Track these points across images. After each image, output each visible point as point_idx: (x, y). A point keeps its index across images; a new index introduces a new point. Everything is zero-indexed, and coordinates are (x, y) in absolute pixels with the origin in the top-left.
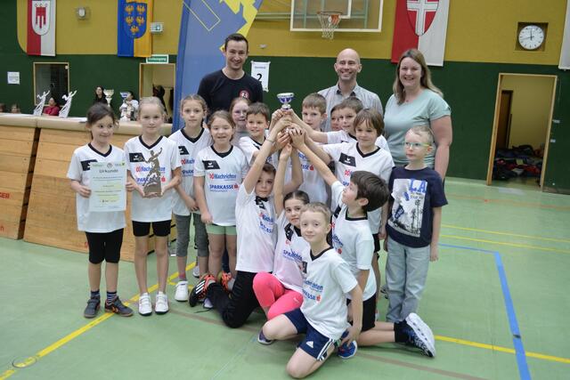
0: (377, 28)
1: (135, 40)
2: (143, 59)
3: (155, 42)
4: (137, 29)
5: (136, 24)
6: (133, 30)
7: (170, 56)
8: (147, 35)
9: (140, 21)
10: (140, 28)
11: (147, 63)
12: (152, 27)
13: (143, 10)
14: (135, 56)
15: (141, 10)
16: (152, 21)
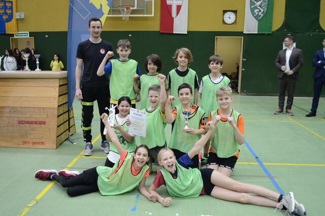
0: (152, 14)
1: (6, 23)
2: (13, 35)
3: (19, 25)
4: (7, 17)
5: (6, 13)
6: (4, 17)
7: (29, 32)
8: (14, 20)
9: (9, 12)
10: (9, 16)
11: (15, 37)
12: (17, 15)
13: (10, 5)
14: (7, 33)
15: (8, 5)
16: (17, 12)
